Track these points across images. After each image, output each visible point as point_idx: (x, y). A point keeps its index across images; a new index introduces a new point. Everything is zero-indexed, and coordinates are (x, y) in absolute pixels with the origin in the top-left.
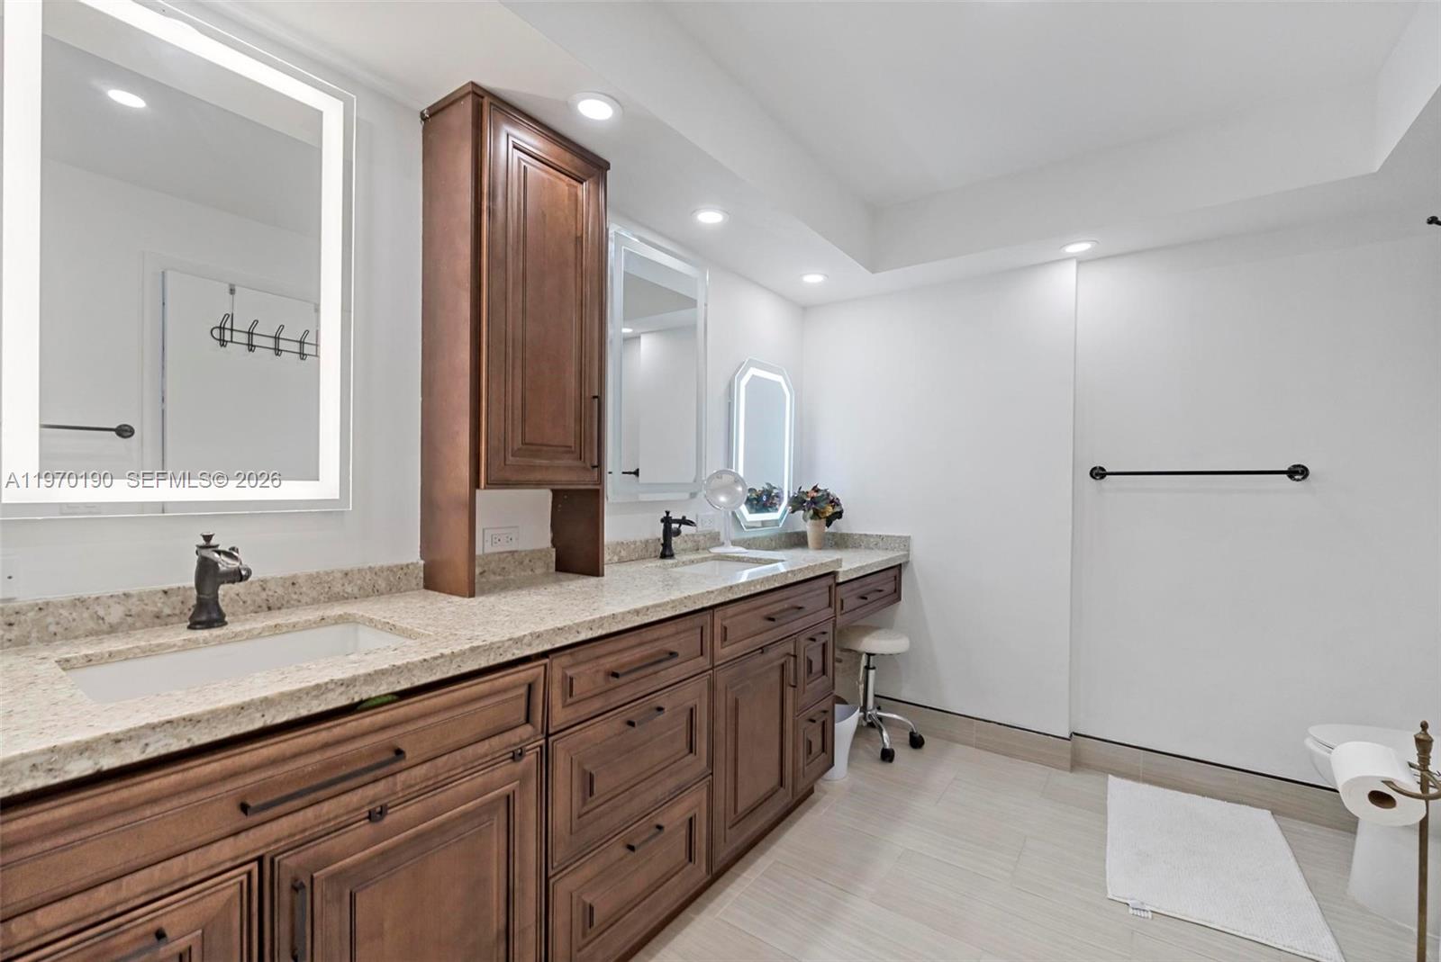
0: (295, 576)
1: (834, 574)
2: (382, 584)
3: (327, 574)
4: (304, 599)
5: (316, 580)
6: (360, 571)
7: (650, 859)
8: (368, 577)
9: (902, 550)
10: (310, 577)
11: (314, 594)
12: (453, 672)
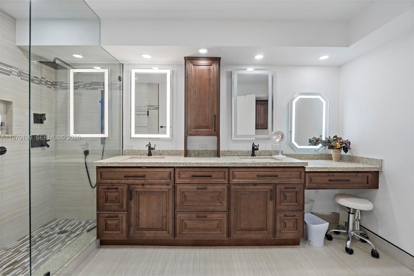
0: (164, 150)
1: (304, 168)
2: (178, 153)
3: (169, 150)
4: (165, 154)
5: (167, 151)
6: (174, 150)
7: (205, 223)
8: (175, 152)
9: (378, 166)
10: (166, 151)
11: (167, 153)
12: (153, 166)
